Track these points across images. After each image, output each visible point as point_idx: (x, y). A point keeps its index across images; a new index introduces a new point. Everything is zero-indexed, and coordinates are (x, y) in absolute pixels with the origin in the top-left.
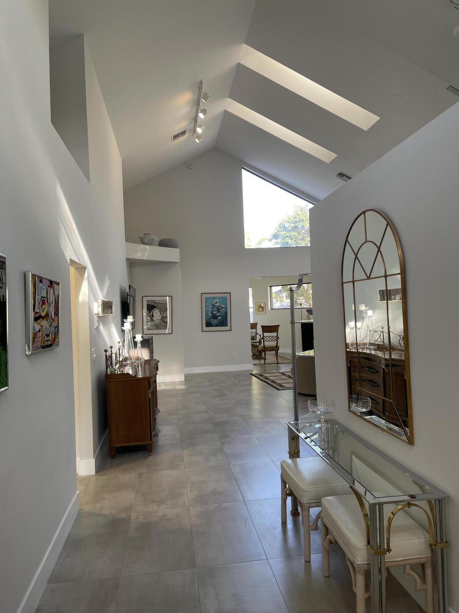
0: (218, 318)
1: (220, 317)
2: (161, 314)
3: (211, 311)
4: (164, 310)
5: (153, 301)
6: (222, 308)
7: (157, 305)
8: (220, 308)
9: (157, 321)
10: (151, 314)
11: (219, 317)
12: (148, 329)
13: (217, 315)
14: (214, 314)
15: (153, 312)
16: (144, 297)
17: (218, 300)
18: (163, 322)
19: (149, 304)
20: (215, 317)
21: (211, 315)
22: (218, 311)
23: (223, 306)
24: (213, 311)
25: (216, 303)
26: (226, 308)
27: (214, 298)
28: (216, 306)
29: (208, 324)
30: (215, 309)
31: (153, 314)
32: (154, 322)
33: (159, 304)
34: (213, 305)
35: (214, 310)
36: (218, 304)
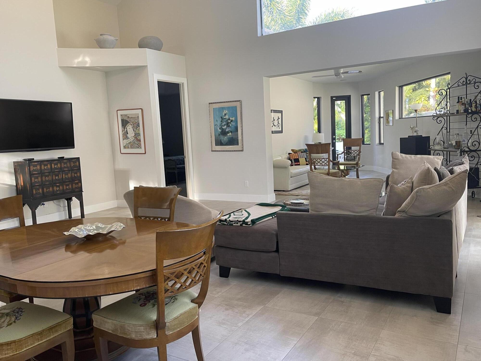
0: (228, 135)
1: (230, 134)
2: (134, 131)
3: (220, 125)
4: (136, 125)
5: (126, 115)
6: (232, 121)
7: (129, 120)
8: (229, 121)
9: (131, 138)
10: (126, 131)
11: (228, 133)
12: (125, 147)
13: (227, 130)
14: (223, 129)
15: (127, 129)
16: (118, 111)
17: (227, 112)
18: (136, 140)
19: (122, 118)
20: (224, 133)
21: (220, 131)
22: (228, 125)
23: (233, 119)
24: (222, 126)
25: (225, 114)
26: (236, 121)
27: (223, 108)
28: (225, 118)
29: (219, 143)
30: (225, 123)
31: (127, 130)
32: (129, 140)
33: (132, 119)
34: (222, 118)
35: (223, 124)
36: (227, 117)
